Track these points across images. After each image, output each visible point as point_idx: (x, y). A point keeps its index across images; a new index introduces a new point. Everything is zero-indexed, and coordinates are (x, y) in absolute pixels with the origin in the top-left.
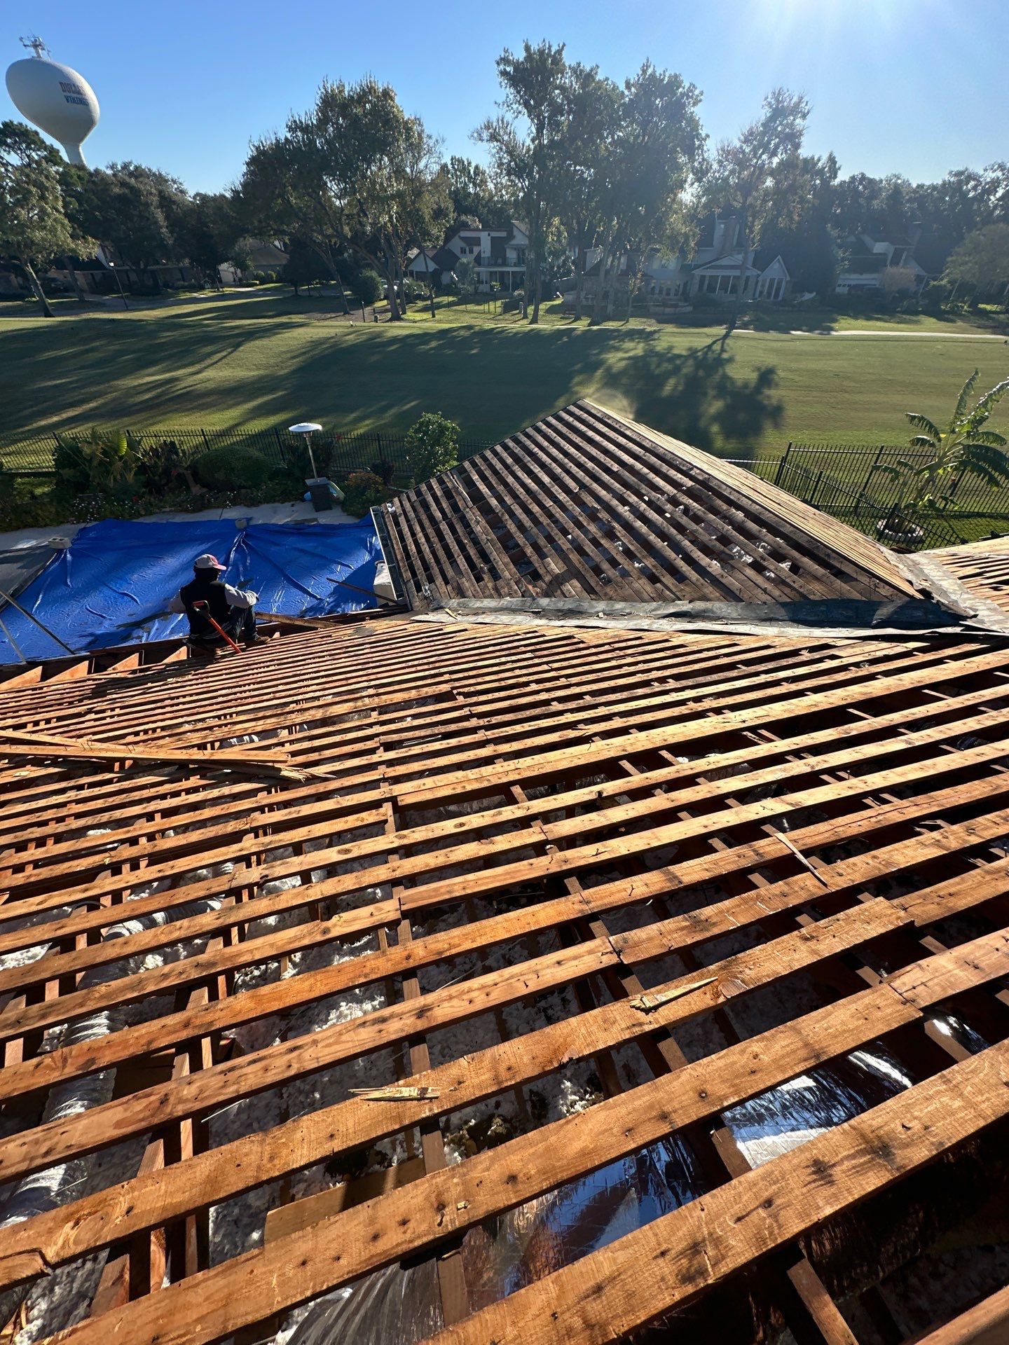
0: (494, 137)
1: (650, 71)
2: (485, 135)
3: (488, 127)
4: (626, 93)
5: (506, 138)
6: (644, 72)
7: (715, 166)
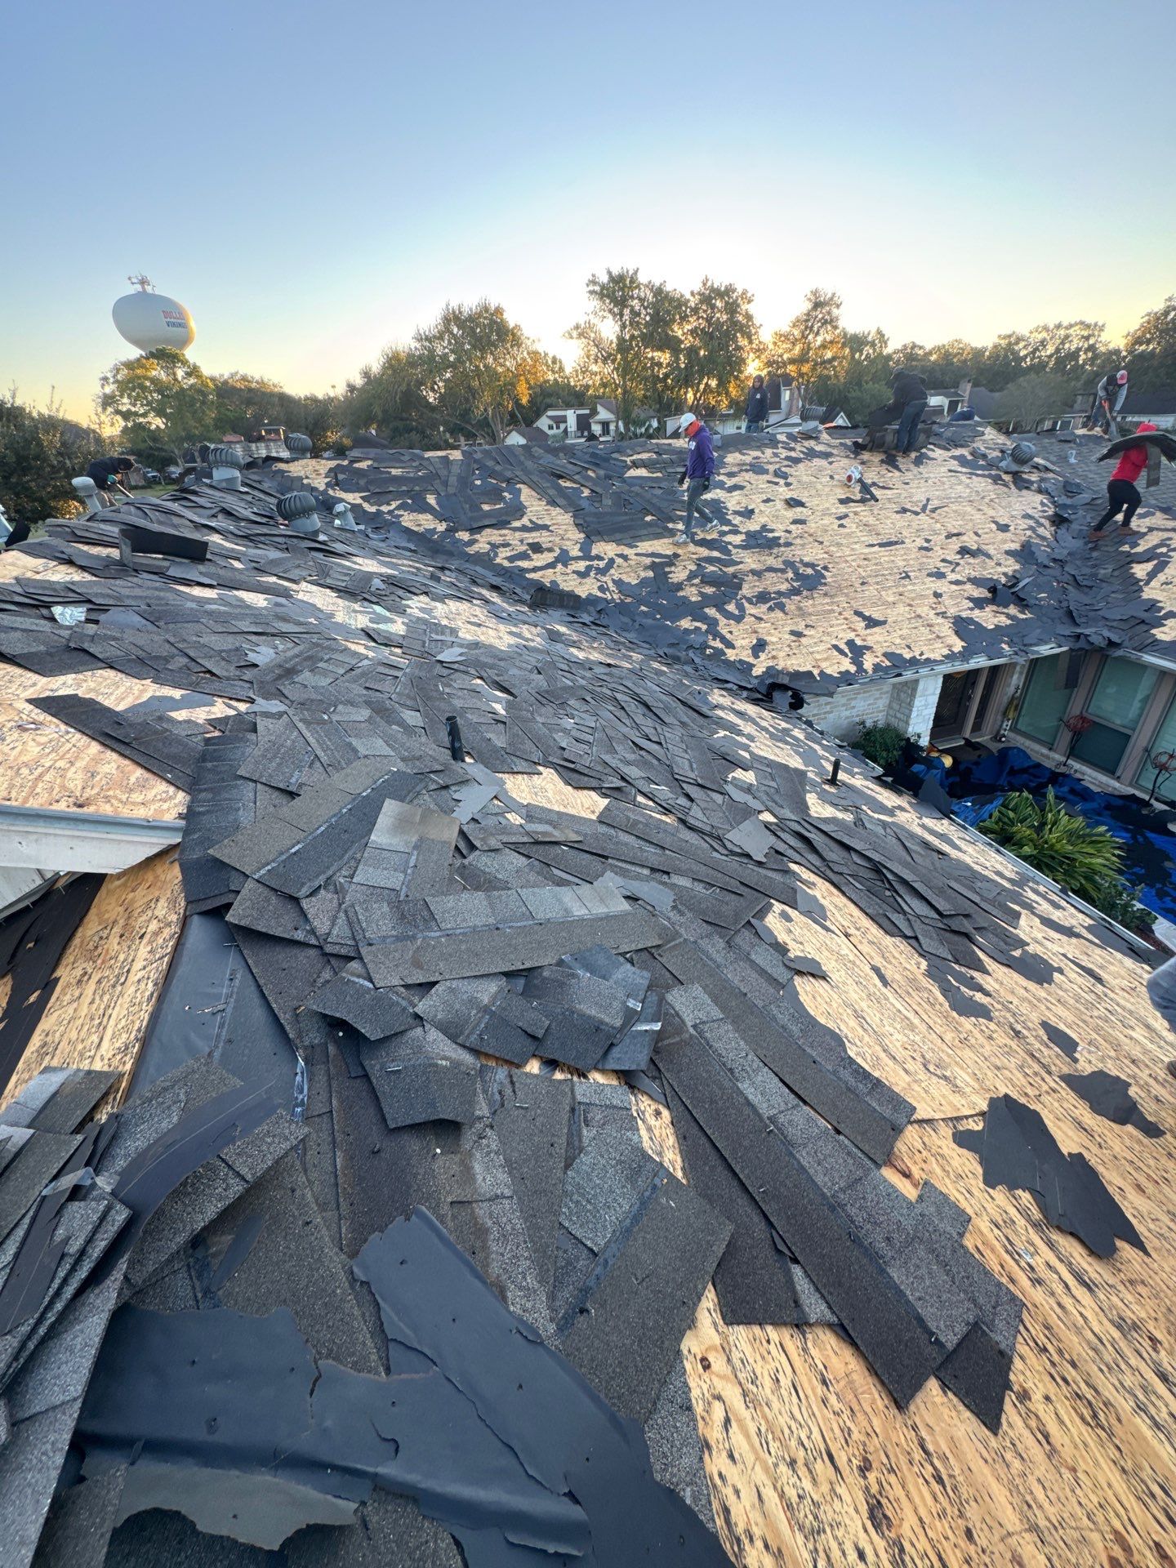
0: (581, 335)
1: (709, 284)
2: (575, 334)
3: (577, 327)
4: (692, 298)
5: (593, 335)
6: (704, 284)
7: (771, 346)
